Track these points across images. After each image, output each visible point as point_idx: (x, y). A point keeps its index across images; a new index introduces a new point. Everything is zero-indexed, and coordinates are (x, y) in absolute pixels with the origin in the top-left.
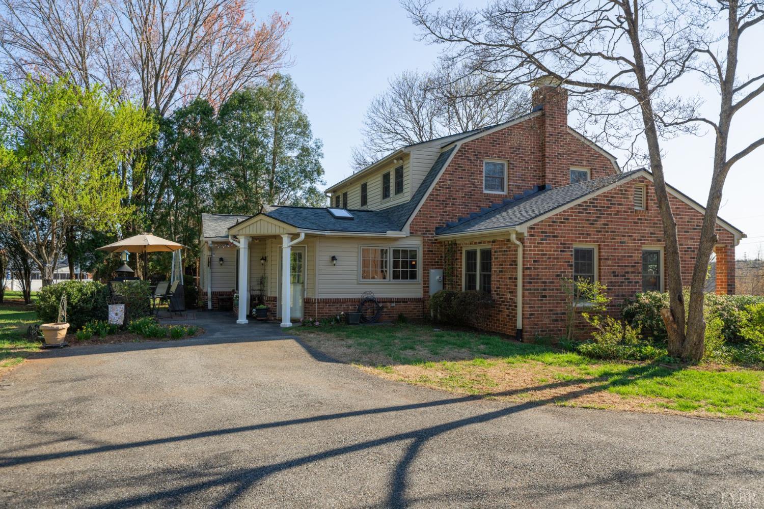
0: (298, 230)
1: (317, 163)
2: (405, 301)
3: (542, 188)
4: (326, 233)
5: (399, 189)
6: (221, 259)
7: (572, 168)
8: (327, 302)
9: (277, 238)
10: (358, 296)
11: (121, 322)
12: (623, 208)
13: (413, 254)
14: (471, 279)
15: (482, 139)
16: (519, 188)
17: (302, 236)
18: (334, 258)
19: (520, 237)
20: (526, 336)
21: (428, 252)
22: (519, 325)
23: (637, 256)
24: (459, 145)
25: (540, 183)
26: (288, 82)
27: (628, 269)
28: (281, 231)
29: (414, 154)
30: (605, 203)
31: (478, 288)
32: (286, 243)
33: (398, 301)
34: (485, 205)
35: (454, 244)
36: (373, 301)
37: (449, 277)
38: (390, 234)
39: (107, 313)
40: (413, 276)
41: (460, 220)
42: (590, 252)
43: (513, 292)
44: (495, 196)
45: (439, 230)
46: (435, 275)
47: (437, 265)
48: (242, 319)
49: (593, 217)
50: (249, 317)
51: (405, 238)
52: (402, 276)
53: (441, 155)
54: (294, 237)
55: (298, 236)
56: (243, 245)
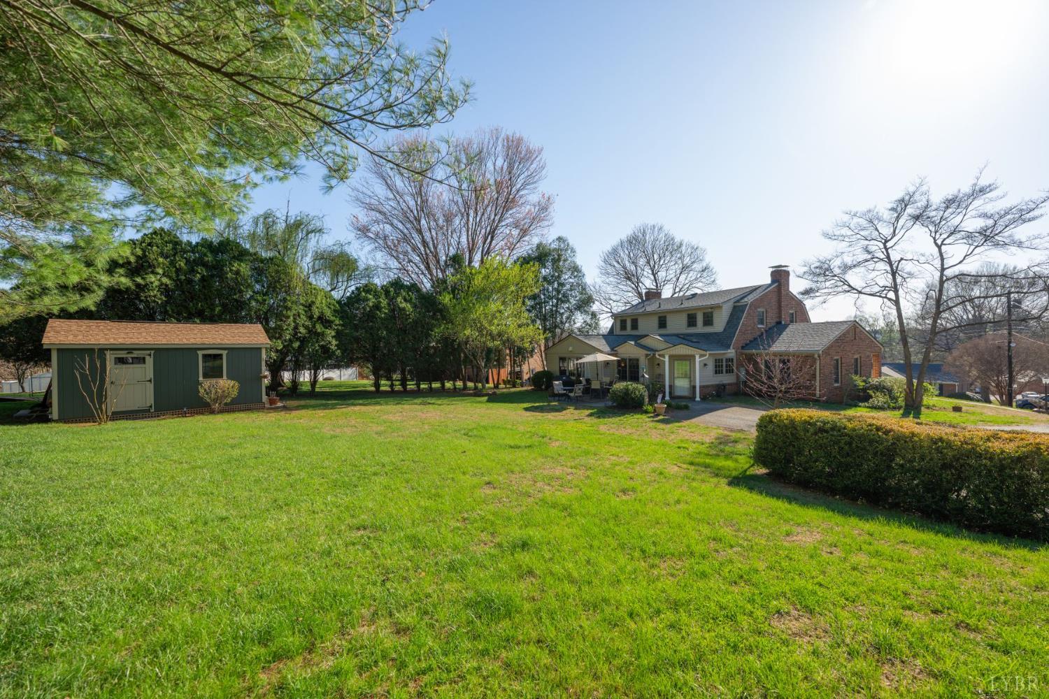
0: (706, 353)
2: (733, 384)
3: (779, 323)
5: (707, 323)
7: (790, 312)
8: (704, 387)
9: (694, 357)
10: (717, 383)
12: (848, 339)
13: (732, 359)
14: (770, 373)
17: (708, 355)
18: (706, 365)
19: (819, 356)
20: (821, 400)
21: (738, 359)
22: (817, 396)
24: (750, 302)
25: (778, 320)
27: (850, 368)
28: (695, 353)
32: (698, 359)
35: (756, 355)
36: (722, 385)
37: (751, 371)
38: (725, 351)
41: (750, 341)
42: (838, 360)
44: (762, 328)
45: (743, 348)
46: (743, 370)
47: (742, 365)
49: (839, 344)
51: (731, 353)
52: (727, 372)
53: (735, 307)
54: (701, 356)
55: (706, 355)
56: (667, 359)
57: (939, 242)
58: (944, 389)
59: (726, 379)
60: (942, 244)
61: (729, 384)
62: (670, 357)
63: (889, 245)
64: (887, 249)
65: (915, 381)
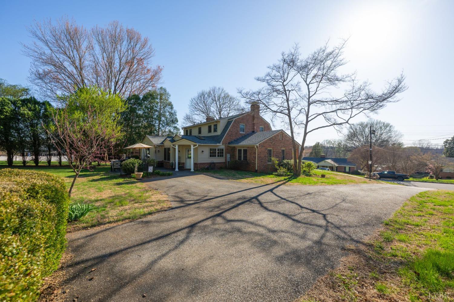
0: (197, 144)
1: (176, 118)
2: (221, 163)
3: (253, 132)
4: (202, 144)
5: (215, 130)
6: (159, 151)
7: (260, 126)
8: (201, 164)
9: (190, 146)
10: (210, 162)
11: (152, 171)
12: (278, 139)
13: (223, 150)
14: (240, 157)
15: (239, 118)
16: (248, 132)
17: (198, 145)
18: (203, 151)
19: (257, 147)
20: (258, 171)
21: (227, 149)
22: (256, 169)
23: (280, 151)
24: (234, 119)
25: (253, 130)
26: (165, 90)
27: (279, 154)
28: (191, 144)
29: (222, 121)
30: (274, 138)
31: (242, 159)
32: (192, 147)
33: (219, 163)
34: (240, 136)
35: (234, 147)
36: (214, 163)
37: (232, 156)
38: (218, 144)
39: (148, 169)
40: (223, 156)
41: (234, 140)
42: (271, 150)
43: (255, 160)
44: (243, 134)
45: (229, 143)
46: (228, 156)
47: (229, 153)
48: (177, 170)
49: (271, 141)
50: (178, 169)
51: (221, 146)
52: (218, 156)
53: (228, 122)
54: (194, 145)
55: (196, 145)
56: (177, 147)
57: (308, 83)
58: (351, 169)
59: (217, 160)
60: (309, 83)
61: (217, 163)
62: (179, 146)
63: (285, 83)
64: (284, 86)
65: (298, 161)
